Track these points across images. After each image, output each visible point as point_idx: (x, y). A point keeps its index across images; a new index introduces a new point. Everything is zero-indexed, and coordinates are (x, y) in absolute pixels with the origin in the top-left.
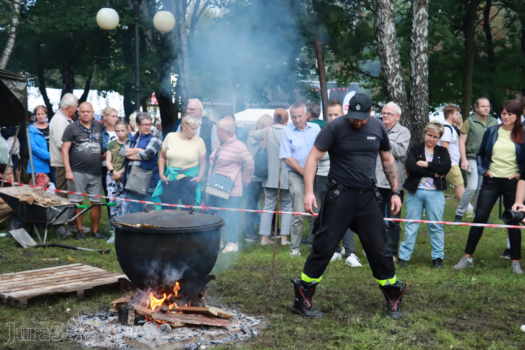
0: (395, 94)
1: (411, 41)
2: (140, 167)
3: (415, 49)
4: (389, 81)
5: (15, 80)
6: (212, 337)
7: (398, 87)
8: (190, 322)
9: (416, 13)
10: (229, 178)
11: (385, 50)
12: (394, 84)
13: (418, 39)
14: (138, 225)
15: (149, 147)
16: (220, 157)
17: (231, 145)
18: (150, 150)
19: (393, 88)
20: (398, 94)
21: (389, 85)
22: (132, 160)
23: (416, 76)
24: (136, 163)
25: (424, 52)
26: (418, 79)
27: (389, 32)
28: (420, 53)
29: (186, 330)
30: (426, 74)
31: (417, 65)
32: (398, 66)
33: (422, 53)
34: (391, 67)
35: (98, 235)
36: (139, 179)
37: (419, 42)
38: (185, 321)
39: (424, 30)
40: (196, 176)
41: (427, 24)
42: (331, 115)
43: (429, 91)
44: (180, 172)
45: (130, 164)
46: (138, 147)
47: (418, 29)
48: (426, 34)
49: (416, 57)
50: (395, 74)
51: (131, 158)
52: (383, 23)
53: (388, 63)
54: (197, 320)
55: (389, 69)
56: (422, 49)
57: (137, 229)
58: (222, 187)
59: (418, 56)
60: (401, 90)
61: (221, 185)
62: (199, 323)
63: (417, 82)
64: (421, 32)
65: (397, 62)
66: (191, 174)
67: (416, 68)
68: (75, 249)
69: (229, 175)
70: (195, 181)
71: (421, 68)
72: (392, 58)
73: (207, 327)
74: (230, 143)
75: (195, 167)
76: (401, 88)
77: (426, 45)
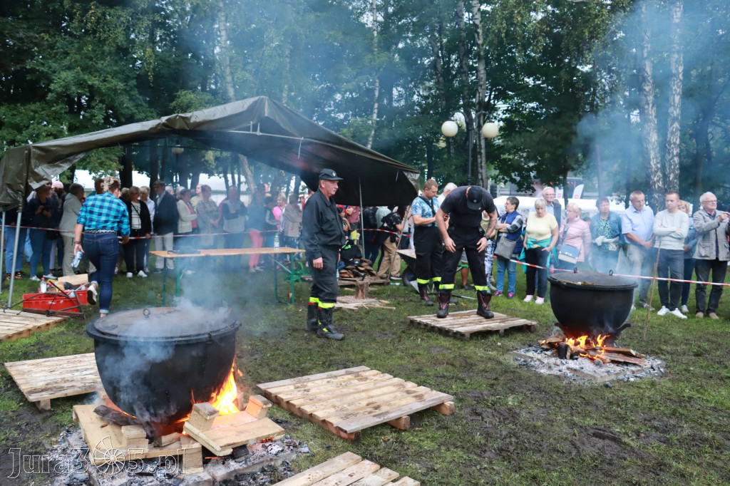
0: (656, 187)
1: (666, 147)
2: (507, 237)
3: (669, 153)
4: (652, 177)
5: (412, 172)
6: (633, 372)
7: (658, 181)
8: (616, 359)
9: (671, 126)
10: (576, 248)
11: (650, 154)
12: (655, 179)
13: (672, 146)
14: (580, 283)
15: (515, 222)
16: (569, 232)
17: (577, 223)
18: (514, 225)
19: (654, 183)
20: (659, 187)
21: (652, 180)
22: (502, 233)
23: (670, 173)
24: (504, 235)
25: (677, 155)
26: (672, 176)
27: (653, 140)
28: (674, 156)
29: (612, 365)
30: (677, 172)
31: (670, 165)
32: (659, 166)
33: (675, 156)
34: (654, 166)
35: (466, 287)
36: (506, 247)
37: (673, 148)
38: (613, 359)
39: (676, 140)
40: (548, 246)
41: (679, 134)
42: (668, 201)
43: (680, 185)
44: (535, 243)
45: (500, 235)
46: (507, 223)
47: (672, 138)
48: (678, 142)
49: (670, 160)
50: (657, 172)
51: (501, 231)
52: (649, 133)
53: (652, 163)
54: (621, 358)
55: (652, 168)
56: (675, 154)
57: (579, 286)
58: (571, 255)
59: (672, 158)
60: (660, 184)
61: (570, 253)
62: (623, 361)
63: (671, 179)
64: (674, 140)
65: (658, 163)
66: (543, 245)
67: (670, 167)
68: (460, 297)
69: (576, 245)
70: (545, 251)
71: (674, 168)
72: (655, 160)
73: (626, 364)
74: (576, 221)
75: (547, 239)
76: (661, 183)
77: (678, 150)
